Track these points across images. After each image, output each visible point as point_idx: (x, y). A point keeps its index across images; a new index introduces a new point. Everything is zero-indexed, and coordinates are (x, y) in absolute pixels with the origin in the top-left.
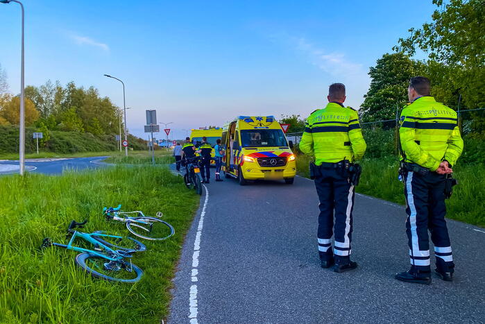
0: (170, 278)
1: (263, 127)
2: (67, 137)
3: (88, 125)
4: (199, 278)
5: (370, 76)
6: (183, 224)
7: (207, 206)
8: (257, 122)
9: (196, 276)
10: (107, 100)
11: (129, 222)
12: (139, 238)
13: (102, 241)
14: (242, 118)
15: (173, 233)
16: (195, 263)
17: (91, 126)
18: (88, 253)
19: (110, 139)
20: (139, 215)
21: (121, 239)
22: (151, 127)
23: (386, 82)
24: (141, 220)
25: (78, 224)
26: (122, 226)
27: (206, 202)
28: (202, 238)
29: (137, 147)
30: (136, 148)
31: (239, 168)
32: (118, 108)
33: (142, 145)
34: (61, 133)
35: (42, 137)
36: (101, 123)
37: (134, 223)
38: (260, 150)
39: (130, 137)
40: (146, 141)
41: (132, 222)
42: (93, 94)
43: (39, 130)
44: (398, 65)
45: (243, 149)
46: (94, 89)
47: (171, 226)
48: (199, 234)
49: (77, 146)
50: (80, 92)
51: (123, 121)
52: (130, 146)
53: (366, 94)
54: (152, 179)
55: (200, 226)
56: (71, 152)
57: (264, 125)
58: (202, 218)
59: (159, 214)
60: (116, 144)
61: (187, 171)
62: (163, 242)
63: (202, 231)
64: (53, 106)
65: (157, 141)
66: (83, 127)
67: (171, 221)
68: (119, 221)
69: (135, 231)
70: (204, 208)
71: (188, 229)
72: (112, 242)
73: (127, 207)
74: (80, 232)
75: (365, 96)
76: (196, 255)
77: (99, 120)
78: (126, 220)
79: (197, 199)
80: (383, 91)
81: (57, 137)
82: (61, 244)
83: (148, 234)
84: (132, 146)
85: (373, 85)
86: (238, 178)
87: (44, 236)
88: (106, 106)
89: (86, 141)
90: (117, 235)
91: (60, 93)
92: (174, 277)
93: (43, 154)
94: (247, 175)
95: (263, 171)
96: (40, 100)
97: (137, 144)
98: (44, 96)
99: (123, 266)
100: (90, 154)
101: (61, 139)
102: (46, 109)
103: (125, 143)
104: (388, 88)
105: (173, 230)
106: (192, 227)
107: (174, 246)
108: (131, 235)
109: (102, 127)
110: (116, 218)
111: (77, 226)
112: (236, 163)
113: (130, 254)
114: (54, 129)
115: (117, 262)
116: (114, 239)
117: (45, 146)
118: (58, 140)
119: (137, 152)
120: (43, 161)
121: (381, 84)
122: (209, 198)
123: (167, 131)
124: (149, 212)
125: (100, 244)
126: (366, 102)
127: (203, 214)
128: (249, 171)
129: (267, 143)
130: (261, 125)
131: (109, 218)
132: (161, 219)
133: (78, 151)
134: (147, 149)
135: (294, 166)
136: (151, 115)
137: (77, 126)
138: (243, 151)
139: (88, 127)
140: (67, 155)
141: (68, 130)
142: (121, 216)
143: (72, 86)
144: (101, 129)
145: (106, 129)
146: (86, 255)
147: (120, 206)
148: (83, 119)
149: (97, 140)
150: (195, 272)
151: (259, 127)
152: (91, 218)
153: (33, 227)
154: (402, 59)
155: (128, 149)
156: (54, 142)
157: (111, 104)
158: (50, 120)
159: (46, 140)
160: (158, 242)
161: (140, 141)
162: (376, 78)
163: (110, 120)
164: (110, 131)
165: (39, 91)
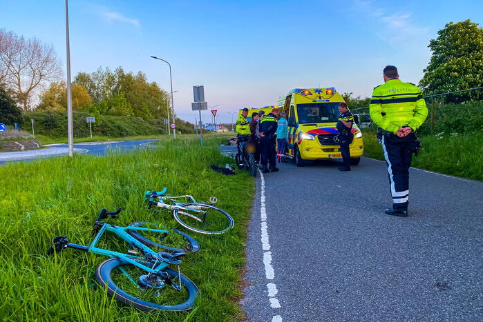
0: (237, 299)
1: (323, 101)
2: (118, 121)
3: (138, 110)
4: (281, 302)
5: (430, 48)
6: (243, 212)
7: (265, 189)
8: (315, 95)
9: (277, 296)
10: (154, 85)
11: (177, 210)
12: (189, 232)
13: (141, 237)
14: (298, 91)
15: (233, 225)
16: (270, 273)
17: (140, 110)
18: (118, 258)
19: (159, 123)
20: (189, 200)
21: (165, 235)
22: (199, 104)
23: (448, 55)
24: (192, 207)
25: (112, 214)
26: (168, 215)
27: (263, 184)
28: (270, 231)
29: (184, 130)
30: (184, 132)
31: (295, 147)
32: (165, 92)
33: (190, 129)
34: (113, 118)
35: (94, 121)
36: (150, 107)
37: (184, 211)
38: (320, 126)
39: (178, 121)
40: (193, 125)
41: (181, 210)
42: (141, 78)
43: (92, 114)
44: (463, 35)
45: (300, 126)
46: (143, 74)
47: (228, 215)
48: (264, 227)
49: (127, 129)
50: (129, 77)
51: (171, 105)
52: (178, 129)
53: (426, 68)
54: (201, 160)
55: (264, 216)
56: (122, 135)
57: (325, 98)
58: (263, 205)
59: (213, 200)
60: (164, 127)
61: (239, 150)
62: (221, 238)
63: (267, 221)
64: (104, 92)
65: (204, 125)
66: (133, 112)
67: (228, 207)
68: (164, 208)
69: (184, 221)
70: (263, 192)
71: (250, 218)
72: (154, 239)
73: (175, 190)
74: (112, 224)
75: (425, 71)
76: (267, 258)
77: (148, 104)
78: (173, 207)
79: (252, 181)
80: (445, 65)
81: (109, 121)
82: (80, 245)
83: (201, 226)
84: (180, 130)
85: (434, 59)
86: (294, 158)
87: (57, 232)
88: (154, 91)
89: (136, 125)
90: (161, 228)
91: (110, 80)
92: (243, 297)
93: (96, 137)
94: (306, 155)
95: (324, 150)
96: (93, 86)
97: (184, 127)
98: (96, 82)
99: (168, 282)
100: (139, 137)
101: (113, 123)
102: (98, 95)
103: (173, 126)
104: (452, 62)
105: (232, 220)
106: (254, 216)
107: (235, 243)
108: (179, 227)
109: (151, 111)
110: (160, 204)
111: (109, 216)
112: (292, 143)
113: (178, 258)
114: (106, 114)
115: (158, 274)
116: (157, 234)
117: (98, 130)
118: (109, 124)
119: (186, 135)
120: (95, 144)
121: (443, 57)
122: (265, 180)
123: (214, 112)
124: (201, 197)
125: (137, 242)
126: (425, 77)
127: (263, 199)
128: (308, 150)
129: (327, 119)
130: (320, 98)
131: (152, 205)
132: (215, 205)
133: (128, 134)
134: (195, 133)
135: (362, 144)
136: (199, 91)
137: (127, 110)
138: (301, 128)
139: (138, 111)
140: (118, 139)
141: (119, 114)
142: (167, 202)
143: (121, 71)
144: (150, 114)
145: (155, 113)
146: (114, 263)
147: (165, 189)
148: (132, 103)
149: (147, 124)
150: (272, 289)
151: (318, 101)
152: (128, 205)
153: (43, 220)
154: (470, 28)
155: (176, 132)
156: (106, 126)
157: (158, 89)
158: (102, 105)
159: (99, 124)
160: (214, 236)
161: (188, 124)
162: (438, 50)
163: (159, 104)
164: (159, 115)
165: (91, 78)
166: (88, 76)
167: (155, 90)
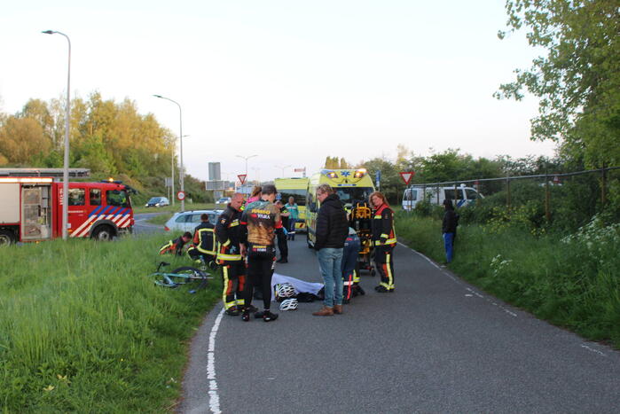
1: (350, 185)
3: (121, 161)
8: (342, 178)
10: (150, 118)
17: (127, 162)
19: (156, 184)
22: (214, 183)
29: (198, 196)
30: (197, 199)
32: (168, 130)
36: (141, 157)
39: (188, 179)
42: (129, 109)
46: (131, 101)
50: (109, 106)
52: (187, 195)
57: (351, 181)
66: (115, 165)
84: (191, 196)
96: (49, 121)
97: (198, 191)
98: (55, 115)
102: (57, 135)
103: (182, 196)
109: (144, 163)
119: (199, 205)
130: (346, 181)
143: (98, 96)
144: (142, 167)
145: (150, 166)
148: (115, 151)
151: (344, 185)
155: (185, 200)
157: (157, 125)
164: (155, 169)
165: (48, 107)
166: (44, 104)
167: (150, 127)
